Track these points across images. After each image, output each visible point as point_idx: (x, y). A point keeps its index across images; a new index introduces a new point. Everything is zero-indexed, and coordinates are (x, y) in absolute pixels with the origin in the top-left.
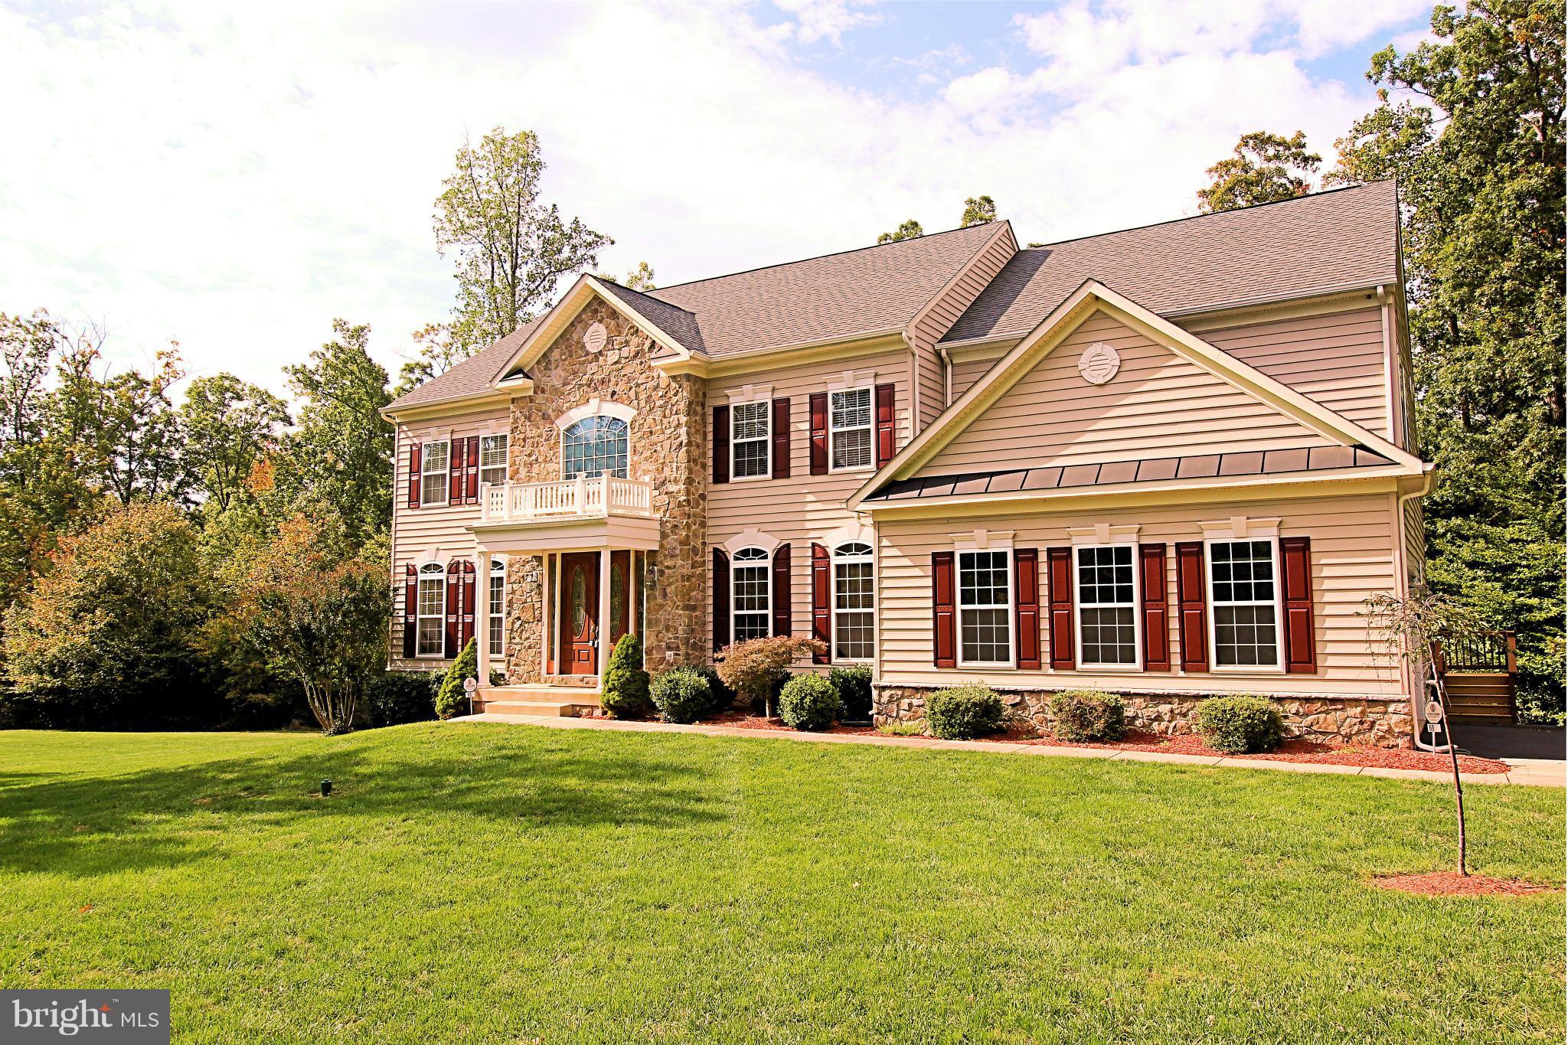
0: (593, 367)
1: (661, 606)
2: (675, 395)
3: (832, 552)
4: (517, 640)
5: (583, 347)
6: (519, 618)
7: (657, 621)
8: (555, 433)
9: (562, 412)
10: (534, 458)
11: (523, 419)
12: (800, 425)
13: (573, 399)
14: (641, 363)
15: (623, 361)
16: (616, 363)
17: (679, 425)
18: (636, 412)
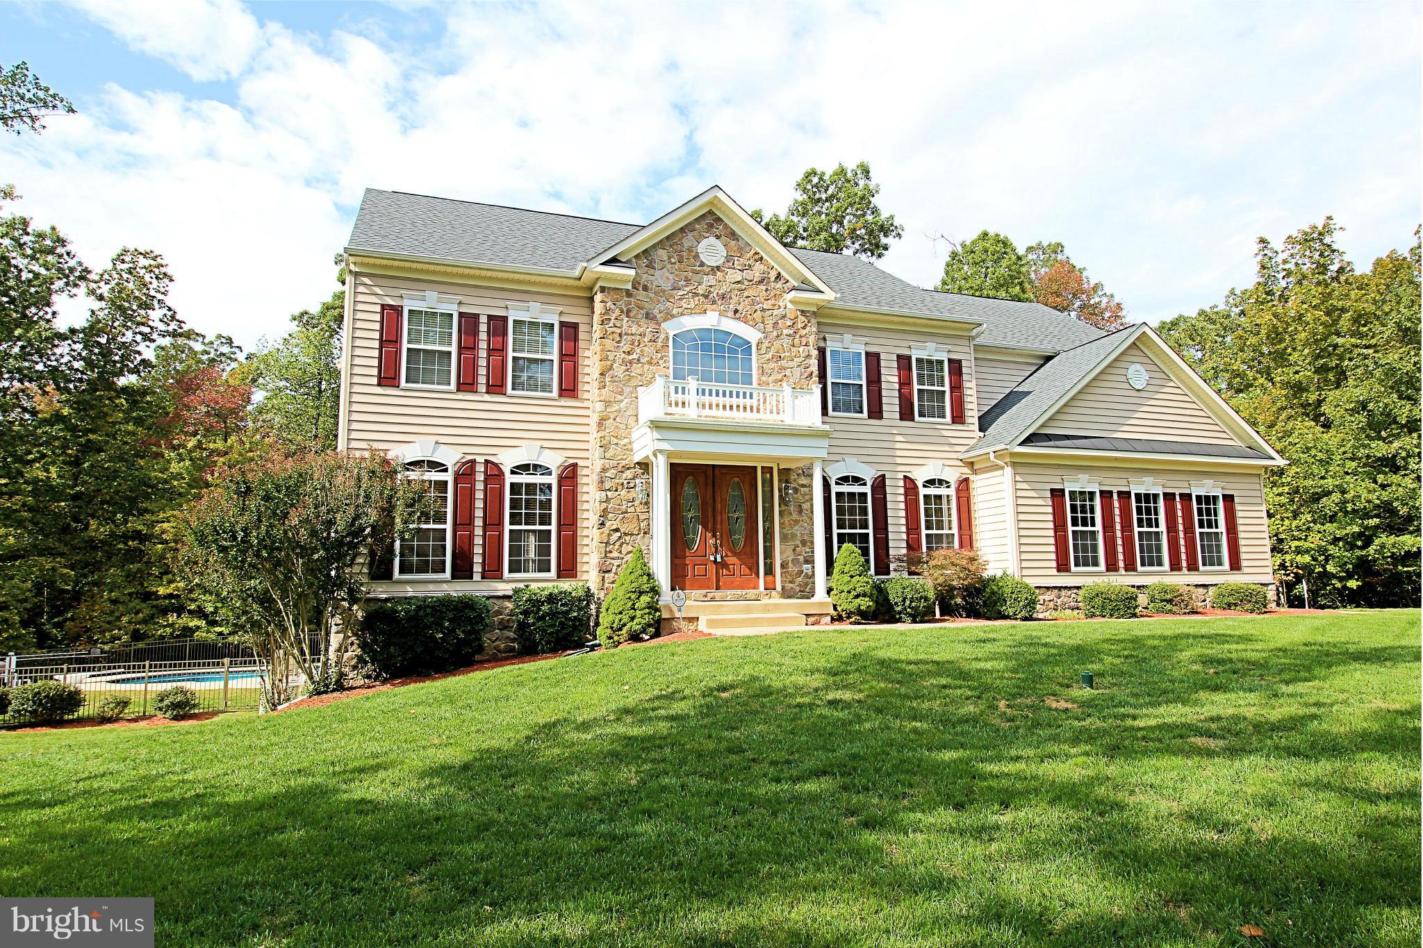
0: (709, 280)
1: (796, 522)
2: (804, 328)
3: (920, 484)
4: (615, 554)
5: (697, 256)
6: (617, 530)
7: (794, 536)
8: (663, 336)
9: (673, 316)
10: (635, 356)
11: (617, 312)
12: (890, 378)
13: (685, 306)
14: (767, 290)
15: (746, 283)
16: (738, 282)
17: (808, 356)
18: (761, 335)
